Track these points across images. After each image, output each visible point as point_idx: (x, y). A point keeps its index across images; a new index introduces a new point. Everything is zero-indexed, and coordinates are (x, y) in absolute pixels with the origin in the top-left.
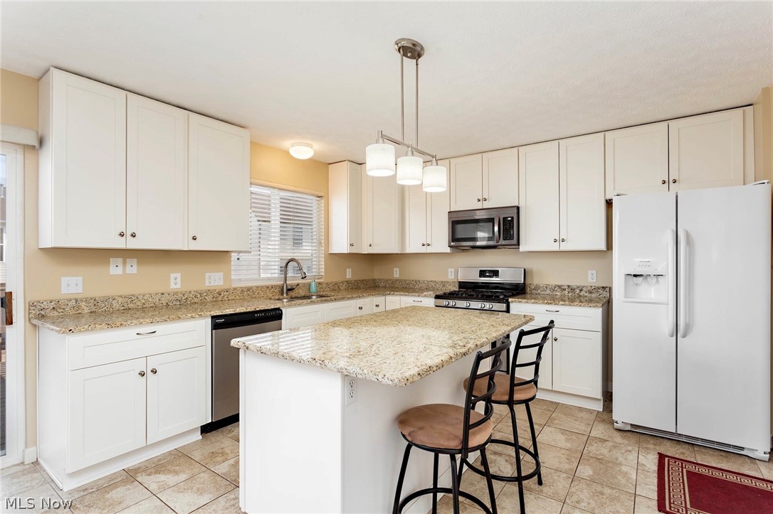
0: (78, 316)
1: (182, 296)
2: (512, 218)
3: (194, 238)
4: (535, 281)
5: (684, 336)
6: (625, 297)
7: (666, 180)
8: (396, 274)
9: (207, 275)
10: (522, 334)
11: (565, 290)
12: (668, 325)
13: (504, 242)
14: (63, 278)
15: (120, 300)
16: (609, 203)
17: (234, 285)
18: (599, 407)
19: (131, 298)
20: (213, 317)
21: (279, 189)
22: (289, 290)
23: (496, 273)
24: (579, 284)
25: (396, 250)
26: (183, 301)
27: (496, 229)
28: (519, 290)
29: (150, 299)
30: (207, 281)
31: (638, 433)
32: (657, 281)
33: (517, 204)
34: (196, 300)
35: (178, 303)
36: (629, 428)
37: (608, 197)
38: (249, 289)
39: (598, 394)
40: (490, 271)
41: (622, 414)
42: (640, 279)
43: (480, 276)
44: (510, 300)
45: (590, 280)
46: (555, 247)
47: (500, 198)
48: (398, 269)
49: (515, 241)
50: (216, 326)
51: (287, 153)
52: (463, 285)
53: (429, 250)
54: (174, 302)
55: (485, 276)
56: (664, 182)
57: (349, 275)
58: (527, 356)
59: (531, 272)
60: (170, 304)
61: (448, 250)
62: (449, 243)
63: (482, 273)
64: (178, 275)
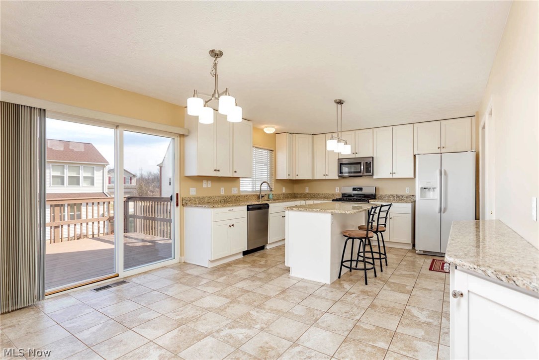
2: (370, 162)
3: (236, 172)
4: (380, 193)
5: (444, 213)
6: (421, 197)
7: (440, 146)
8: (307, 190)
9: (232, 189)
10: (382, 206)
11: (395, 197)
12: (437, 209)
13: (366, 174)
14: (191, 189)
15: (207, 198)
16: (415, 156)
17: (242, 194)
18: (410, 248)
19: (210, 198)
20: (248, 206)
21: (256, 148)
22: (262, 197)
23: (361, 189)
24: (401, 194)
25: (310, 178)
27: (362, 167)
28: (373, 197)
29: (215, 198)
30: (232, 192)
31: (426, 254)
32: (434, 191)
33: (372, 156)
34: (229, 200)
36: (422, 253)
37: (414, 154)
38: (247, 196)
39: (410, 241)
40: (358, 188)
41: (418, 247)
42: (427, 190)
43: (353, 191)
44: (370, 201)
45: (406, 192)
46: (391, 176)
47: (364, 153)
48: (308, 188)
49: (371, 174)
50: (248, 209)
51: (262, 130)
52: (343, 195)
53: (327, 178)
55: (355, 191)
56: (439, 148)
57: (284, 190)
58: (383, 214)
59: (379, 189)
61: (337, 178)
62: (338, 174)
63: (354, 189)
64: (223, 189)
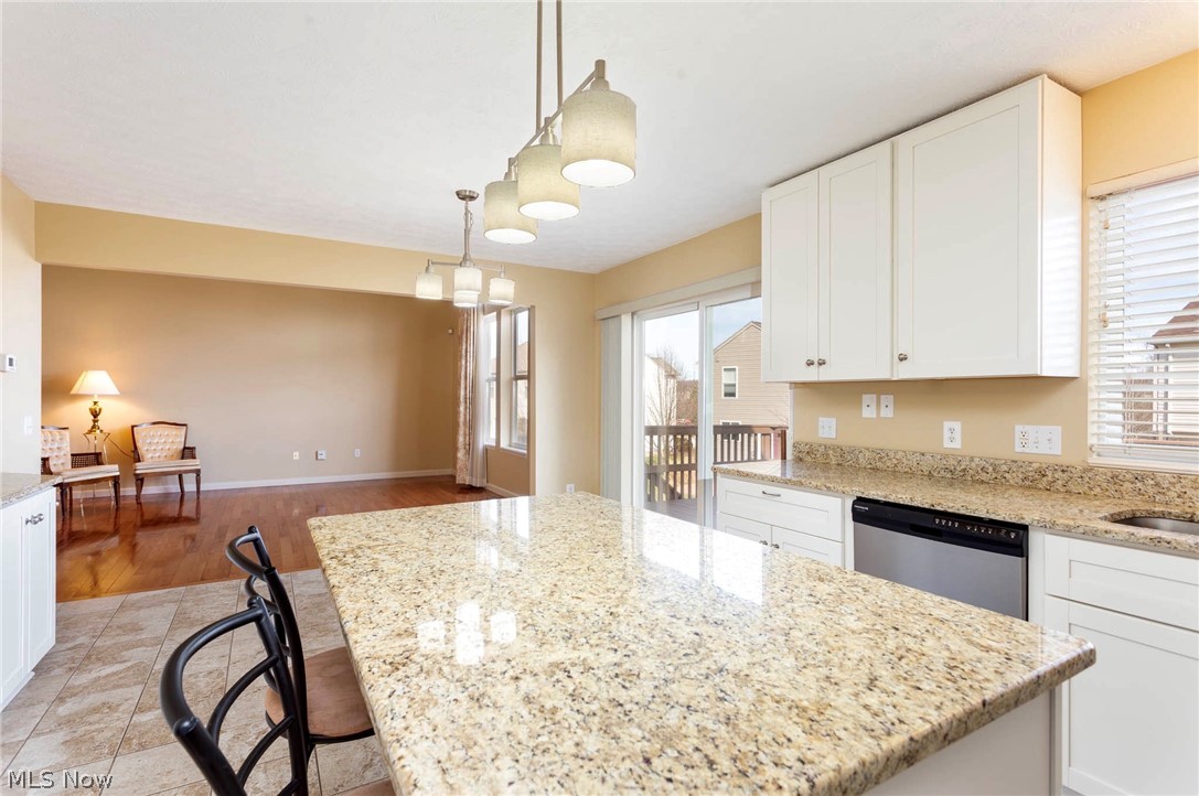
0: (826, 466)
1: (956, 464)
9: (1019, 428)
14: (821, 419)
15: (868, 453)
17: (1093, 460)
20: (857, 499)
26: (958, 473)
29: (904, 460)
30: (1018, 442)
34: (984, 477)
35: (949, 475)
54: (942, 472)
60: (935, 474)
64: (957, 425)
